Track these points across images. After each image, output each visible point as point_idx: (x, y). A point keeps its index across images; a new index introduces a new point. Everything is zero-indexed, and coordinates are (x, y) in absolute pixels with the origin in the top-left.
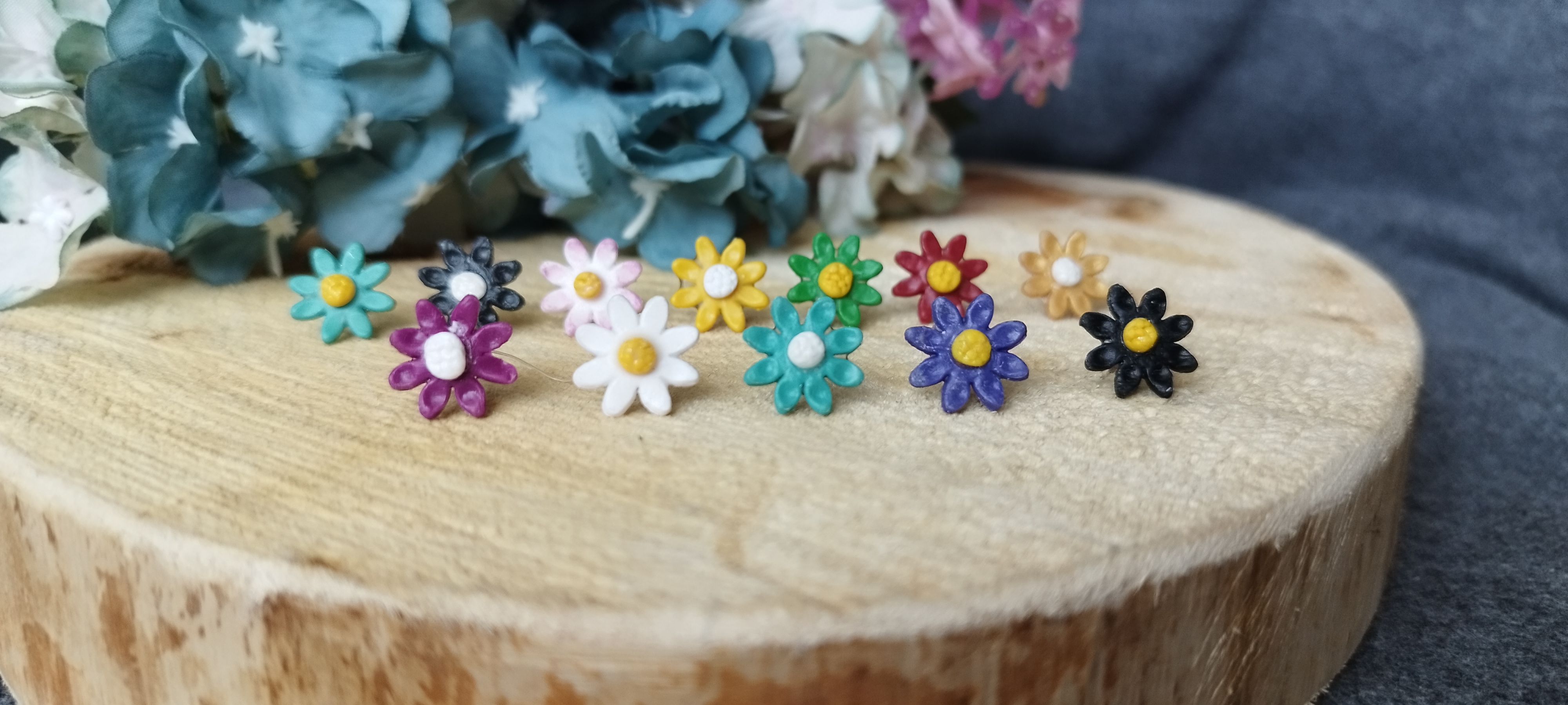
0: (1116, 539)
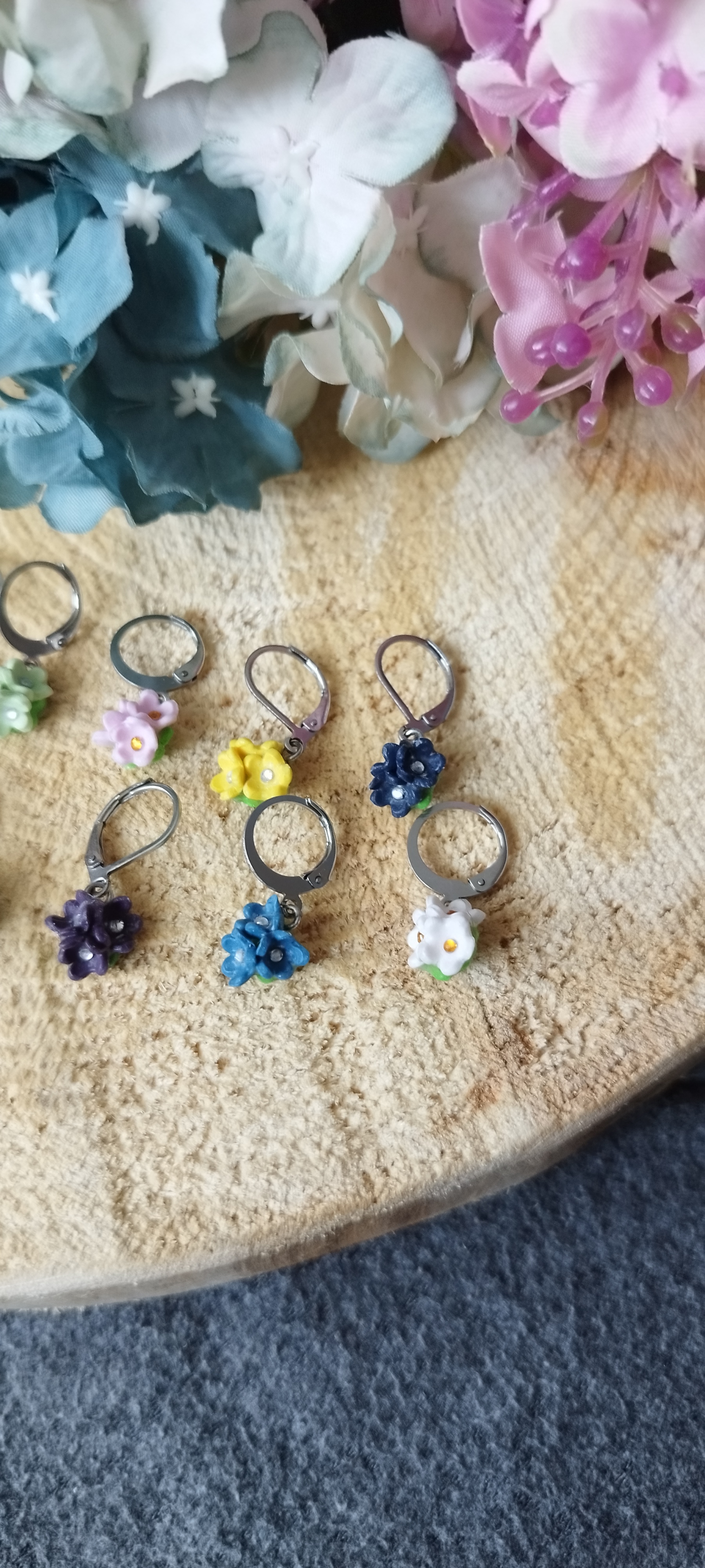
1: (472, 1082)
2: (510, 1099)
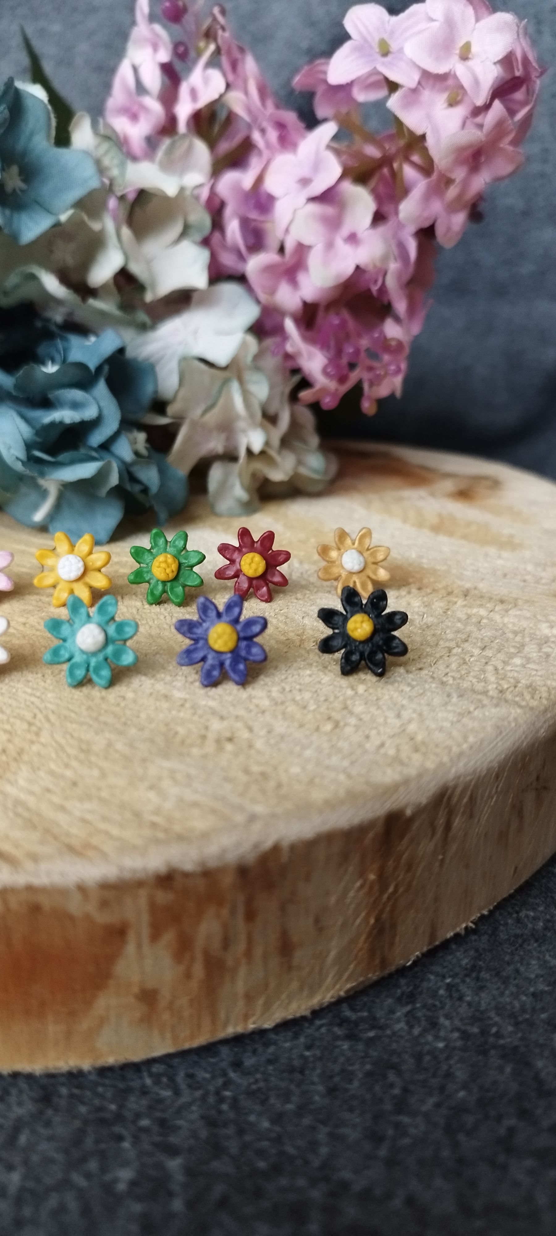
0: (259, 809)
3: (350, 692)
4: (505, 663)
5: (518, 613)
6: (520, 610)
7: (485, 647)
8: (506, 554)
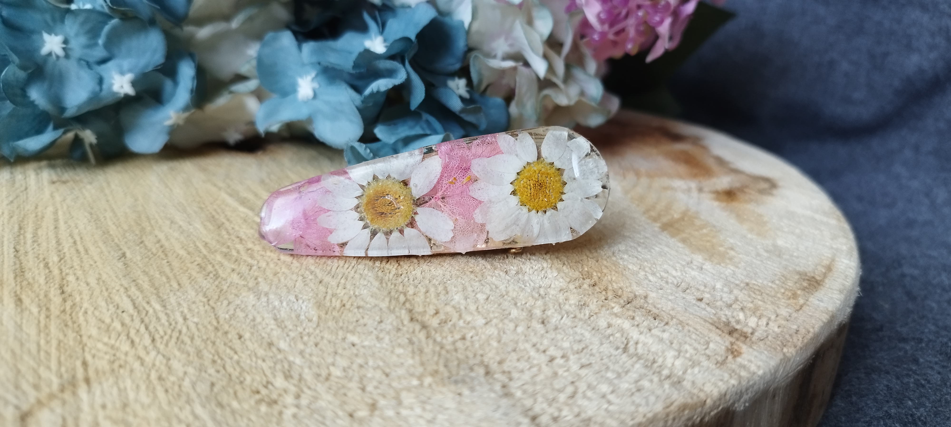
1: (723, 348)
2: (751, 350)
3: (415, 382)
4: (590, 387)
5: (659, 333)
6: (664, 331)
7: (590, 364)
8: (708, 266)
